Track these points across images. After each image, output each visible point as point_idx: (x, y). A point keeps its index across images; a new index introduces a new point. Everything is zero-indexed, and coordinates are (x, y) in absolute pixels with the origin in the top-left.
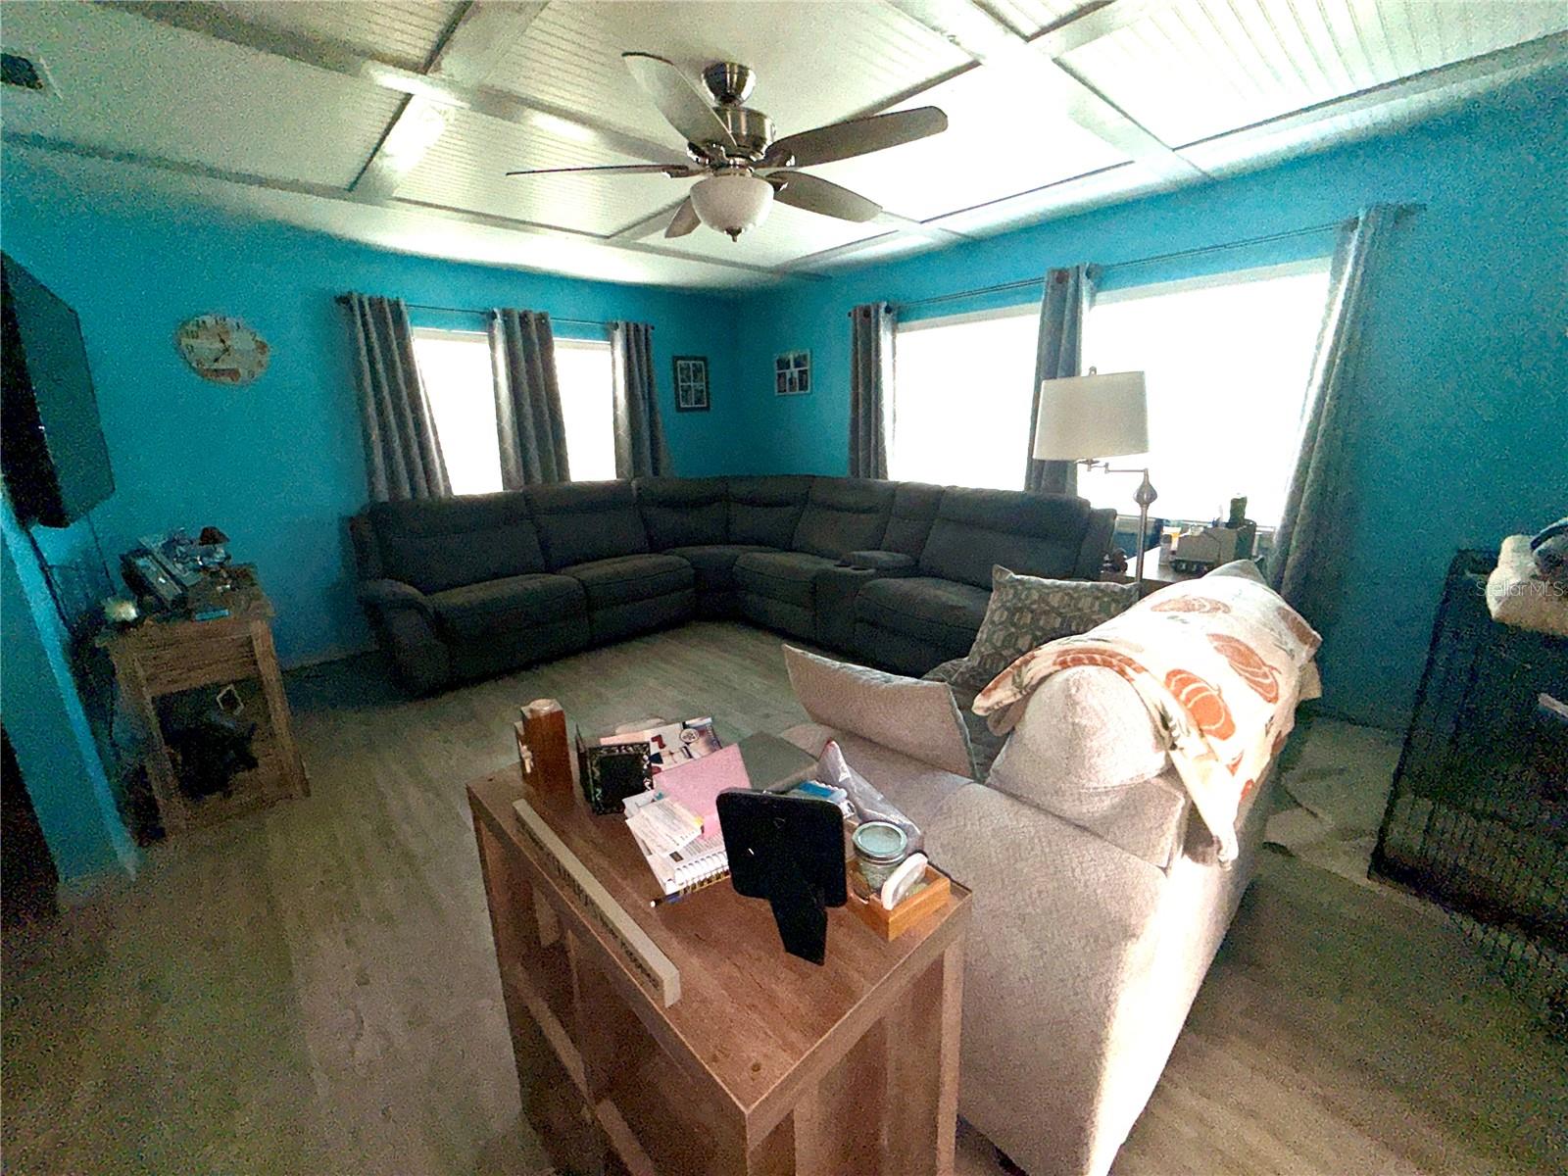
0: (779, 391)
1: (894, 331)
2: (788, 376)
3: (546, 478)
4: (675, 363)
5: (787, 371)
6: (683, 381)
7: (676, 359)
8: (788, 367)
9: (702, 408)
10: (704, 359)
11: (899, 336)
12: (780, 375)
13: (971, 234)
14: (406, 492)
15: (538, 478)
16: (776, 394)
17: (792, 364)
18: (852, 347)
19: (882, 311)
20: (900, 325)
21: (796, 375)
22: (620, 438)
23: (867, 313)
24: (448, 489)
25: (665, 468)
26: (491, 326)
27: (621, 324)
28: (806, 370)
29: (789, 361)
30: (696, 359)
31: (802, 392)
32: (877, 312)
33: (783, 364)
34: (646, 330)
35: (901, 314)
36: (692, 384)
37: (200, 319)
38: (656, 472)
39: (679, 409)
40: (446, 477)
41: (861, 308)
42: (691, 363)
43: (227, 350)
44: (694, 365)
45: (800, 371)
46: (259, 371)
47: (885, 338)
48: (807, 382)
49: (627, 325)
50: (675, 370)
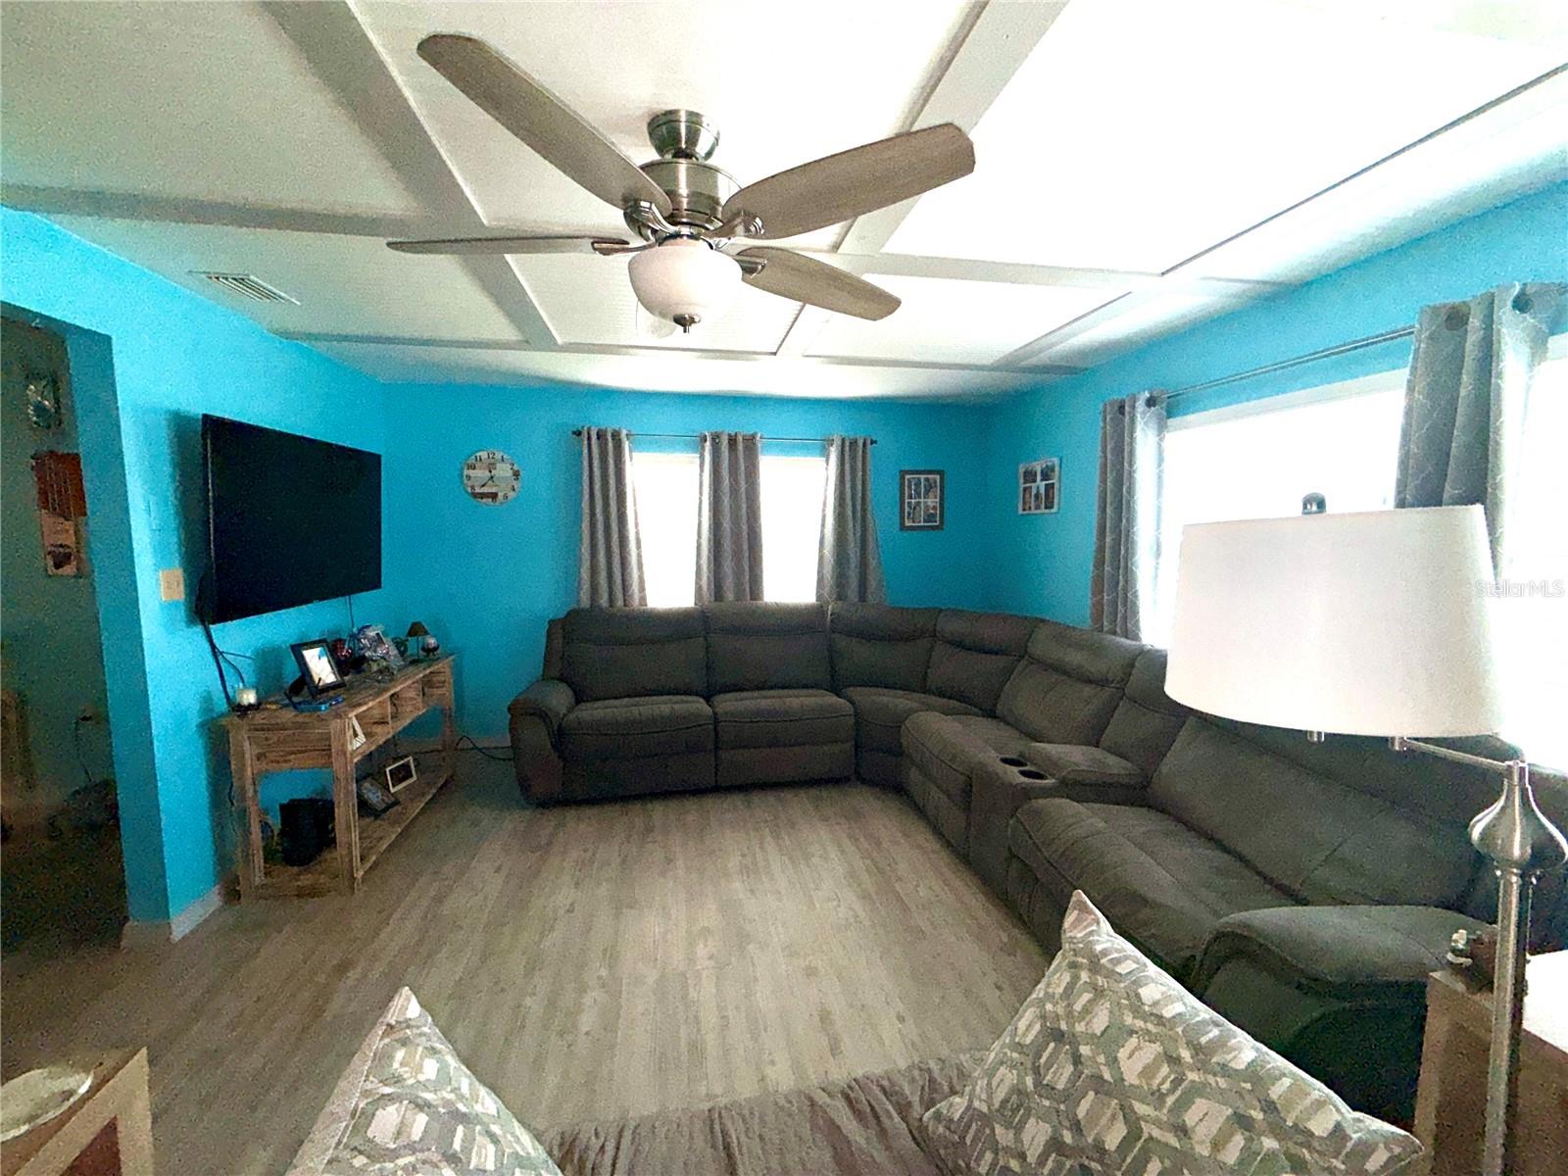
0: (1024, 510)
1: (1162, 428)
2: (1034, 492)
3: (739, 595)
4: (902, 478)
5: (1033, 485)
6: (910, 497)
7: (903, 473)
8: (1034, 481)
9: (932, 528)
10: (941, 473)
11: (1171, 438)
12: (1025, 490)
13: (1281, 280)
14: (604, 601)
15: (730, 596)
16: (1020, 512)
17: (1039, 478)
18: (1100, 454)
19: (1140, 405)
20: (1171, 421)
21: (1042, 491)
22: (825, 558)
23: (1121, 408)
24: (643, 599)
25: (872, 593)
26: (703, 448)
27: (838, 442)
28: (1053, 484)
29: (1036, 473)
30: (930, 472)
31: (1047, 511)
32: (1133, 407)
33: (1030, 476)
34: (864, 445)
35: (1169, 406)
36: (922, 500)
37: (478, 454)
38: (863, 598)
39: (903, 527)
40: (642, 589)
41: (1112, 404)
42: (923, 477)
43: (492, 477)
44: (927, 480)
45: (1046, 485)
46: (512, 495)
47: (1144, 439)
48: (1053, 498)
49: (843, 440)
50: (902, 485)
